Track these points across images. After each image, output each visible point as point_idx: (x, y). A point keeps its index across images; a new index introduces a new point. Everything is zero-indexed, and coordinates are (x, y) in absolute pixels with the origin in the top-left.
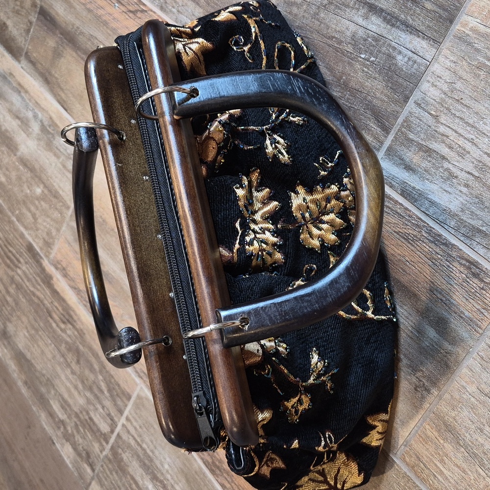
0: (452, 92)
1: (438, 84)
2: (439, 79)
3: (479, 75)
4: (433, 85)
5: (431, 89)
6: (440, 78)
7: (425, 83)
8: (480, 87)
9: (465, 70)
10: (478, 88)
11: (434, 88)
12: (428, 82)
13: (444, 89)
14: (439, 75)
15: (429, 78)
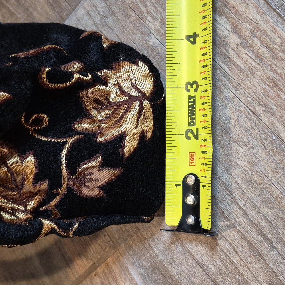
0: (103, 26)
1: (92, 13)
2: (94, 9)
3: (130, 16)
4: (88, 14)
5: (86, 17)
6: (96, 8)
7: (82, 9)
8: (128, 29)
9: (119, 7)
10: (126, 29)
11: (89, 17)
12: (84, 8)
13: (96, 21)
14: (95, 4)
15: (85, 5)
